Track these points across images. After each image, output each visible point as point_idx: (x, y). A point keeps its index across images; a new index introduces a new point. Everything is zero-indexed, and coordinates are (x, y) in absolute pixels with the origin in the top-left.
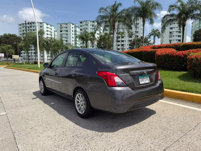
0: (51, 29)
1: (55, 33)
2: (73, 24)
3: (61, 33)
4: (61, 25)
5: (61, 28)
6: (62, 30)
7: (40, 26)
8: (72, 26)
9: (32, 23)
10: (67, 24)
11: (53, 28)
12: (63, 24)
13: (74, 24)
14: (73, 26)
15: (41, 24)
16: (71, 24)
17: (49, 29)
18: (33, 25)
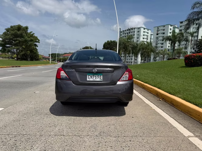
0: (148, 33)
1: (151, 37)
2: (171, 26)
3: (158, 36)
4: (158, 28)
5: (158, 31)
6: (158, 33)
7: (138, 31)
8: (170, 27)
9: (131, 30)
10: (164, 26)
11: (149, 32)
12: (160, 26)
13: (173, 26)
14: (172, 28)
15: (139, 29)
16: (170, 26)
17: (146, 34)
18: (131, 31)
